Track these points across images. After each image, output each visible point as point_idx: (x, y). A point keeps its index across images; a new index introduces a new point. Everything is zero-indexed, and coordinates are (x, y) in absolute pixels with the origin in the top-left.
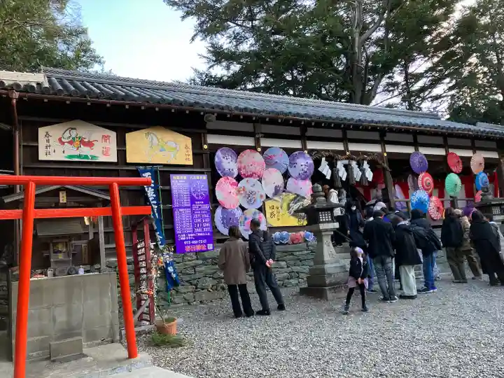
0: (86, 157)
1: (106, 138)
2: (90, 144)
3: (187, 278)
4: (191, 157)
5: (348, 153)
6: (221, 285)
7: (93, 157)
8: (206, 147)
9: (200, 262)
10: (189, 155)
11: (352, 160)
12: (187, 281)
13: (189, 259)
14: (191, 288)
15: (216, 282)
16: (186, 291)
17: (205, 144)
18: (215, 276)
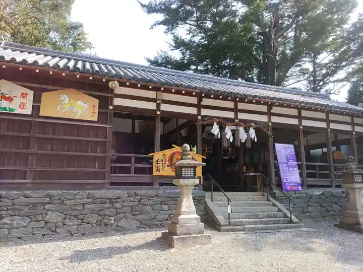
0: (5, 109)
1: (24, 95)
2: (10, 99)
3: (75, 213)
4: (96, 115)
5: (237, 121)
6: (105, 221)
7: (10, 109)
8: (111, 107)
9: (90, 200)
10: (95, 113)
11: (240, 126)
12: (75, 216)
13: (81, 197)
14: (76, 222)
15: (100, 218)
16: (72, 224)
17: (111, 105)
18: (101, 213)
